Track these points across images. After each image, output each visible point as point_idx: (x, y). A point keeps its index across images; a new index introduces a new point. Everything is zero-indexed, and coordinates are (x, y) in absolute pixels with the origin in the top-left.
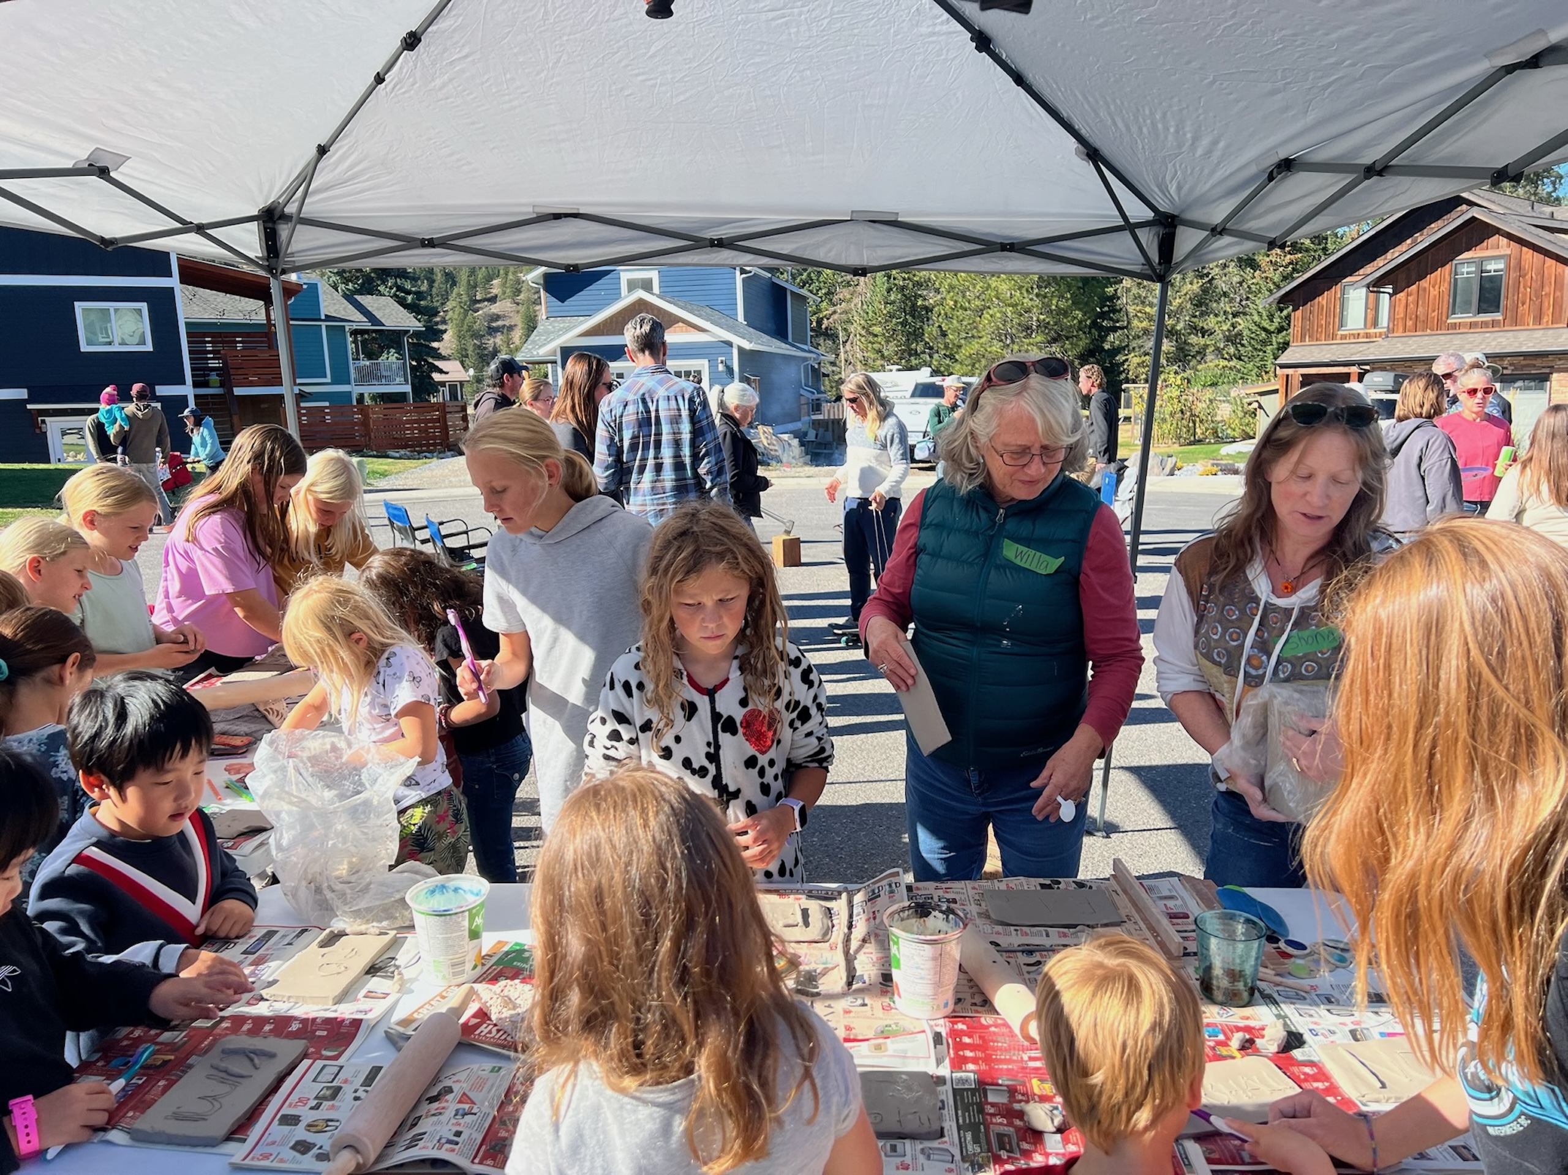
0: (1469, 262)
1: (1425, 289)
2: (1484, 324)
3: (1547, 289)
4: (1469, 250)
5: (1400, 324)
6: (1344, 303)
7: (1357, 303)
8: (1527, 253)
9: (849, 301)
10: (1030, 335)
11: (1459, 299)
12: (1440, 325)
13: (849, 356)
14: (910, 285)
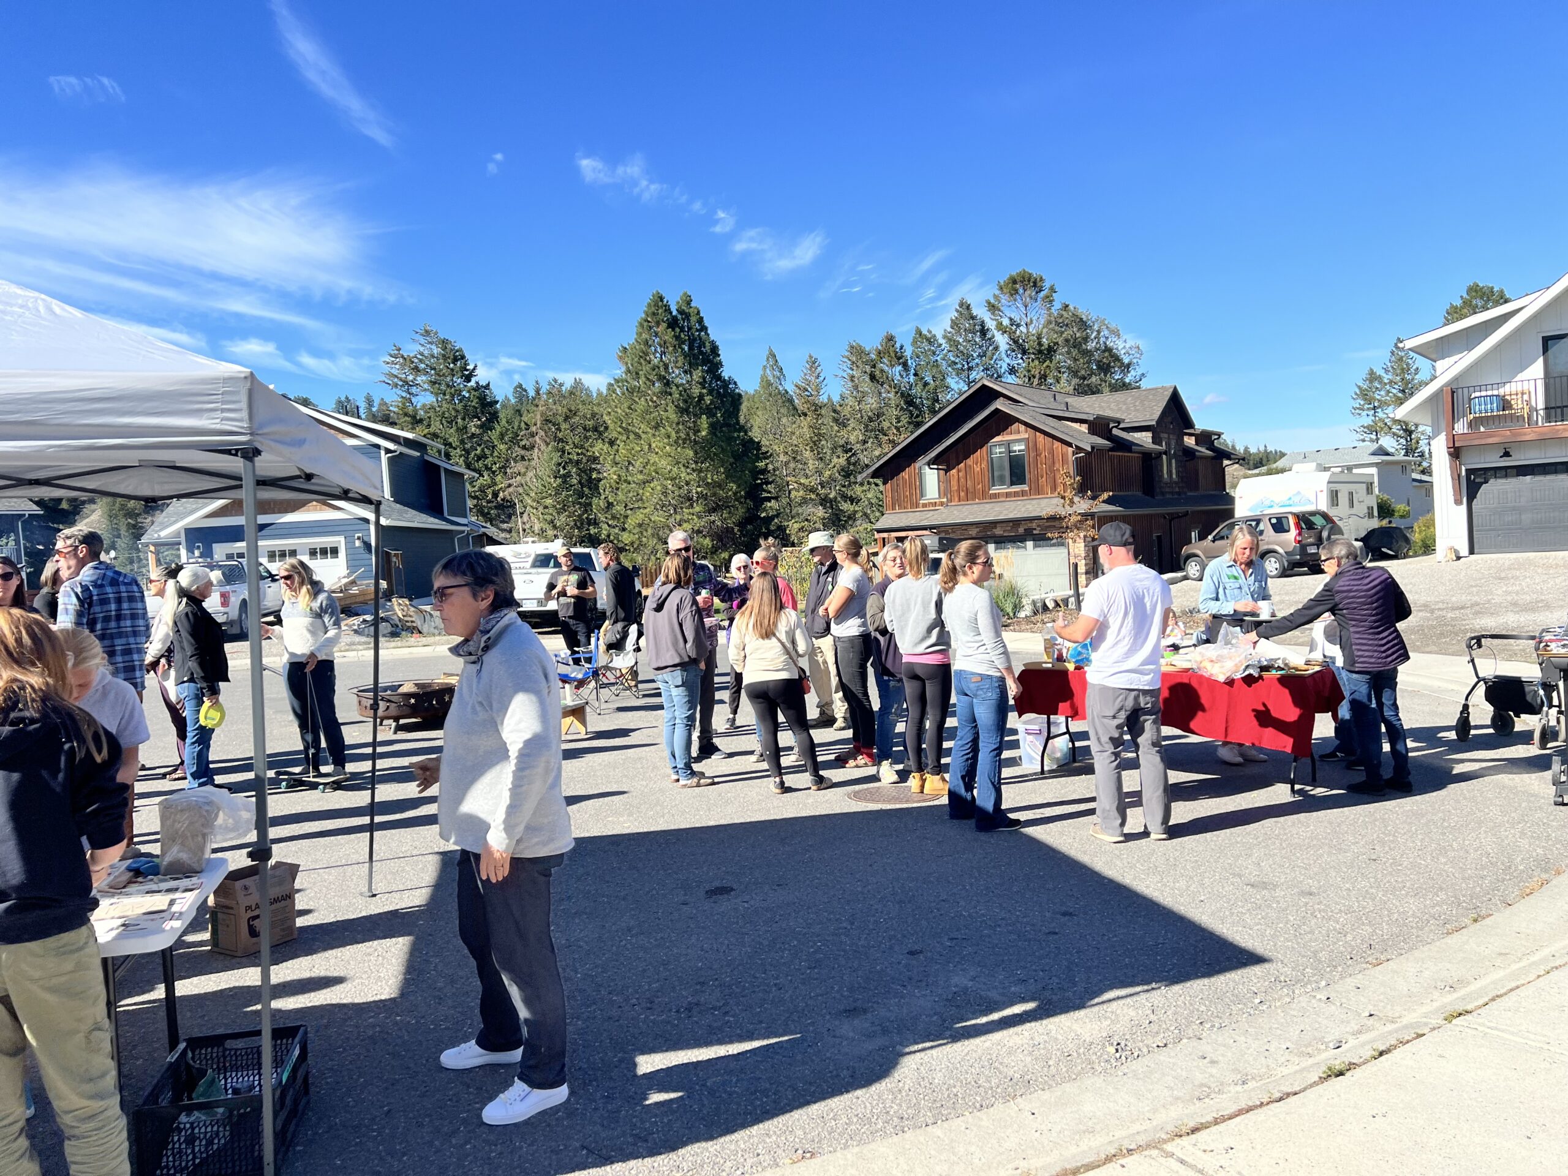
0: (999, 445)
1: (970, 466)
2: (1016, 494)
3: (1057, 465)
4: (999, 435)
5: (955, 496)
6: (921, 476)
7: (931, 477)
8: (1040, 437)
9: (524, 474)
10: (691, 506)
11: (996, 474)
12: (985, 495)
13: (527, 526)
14: (584, 460)
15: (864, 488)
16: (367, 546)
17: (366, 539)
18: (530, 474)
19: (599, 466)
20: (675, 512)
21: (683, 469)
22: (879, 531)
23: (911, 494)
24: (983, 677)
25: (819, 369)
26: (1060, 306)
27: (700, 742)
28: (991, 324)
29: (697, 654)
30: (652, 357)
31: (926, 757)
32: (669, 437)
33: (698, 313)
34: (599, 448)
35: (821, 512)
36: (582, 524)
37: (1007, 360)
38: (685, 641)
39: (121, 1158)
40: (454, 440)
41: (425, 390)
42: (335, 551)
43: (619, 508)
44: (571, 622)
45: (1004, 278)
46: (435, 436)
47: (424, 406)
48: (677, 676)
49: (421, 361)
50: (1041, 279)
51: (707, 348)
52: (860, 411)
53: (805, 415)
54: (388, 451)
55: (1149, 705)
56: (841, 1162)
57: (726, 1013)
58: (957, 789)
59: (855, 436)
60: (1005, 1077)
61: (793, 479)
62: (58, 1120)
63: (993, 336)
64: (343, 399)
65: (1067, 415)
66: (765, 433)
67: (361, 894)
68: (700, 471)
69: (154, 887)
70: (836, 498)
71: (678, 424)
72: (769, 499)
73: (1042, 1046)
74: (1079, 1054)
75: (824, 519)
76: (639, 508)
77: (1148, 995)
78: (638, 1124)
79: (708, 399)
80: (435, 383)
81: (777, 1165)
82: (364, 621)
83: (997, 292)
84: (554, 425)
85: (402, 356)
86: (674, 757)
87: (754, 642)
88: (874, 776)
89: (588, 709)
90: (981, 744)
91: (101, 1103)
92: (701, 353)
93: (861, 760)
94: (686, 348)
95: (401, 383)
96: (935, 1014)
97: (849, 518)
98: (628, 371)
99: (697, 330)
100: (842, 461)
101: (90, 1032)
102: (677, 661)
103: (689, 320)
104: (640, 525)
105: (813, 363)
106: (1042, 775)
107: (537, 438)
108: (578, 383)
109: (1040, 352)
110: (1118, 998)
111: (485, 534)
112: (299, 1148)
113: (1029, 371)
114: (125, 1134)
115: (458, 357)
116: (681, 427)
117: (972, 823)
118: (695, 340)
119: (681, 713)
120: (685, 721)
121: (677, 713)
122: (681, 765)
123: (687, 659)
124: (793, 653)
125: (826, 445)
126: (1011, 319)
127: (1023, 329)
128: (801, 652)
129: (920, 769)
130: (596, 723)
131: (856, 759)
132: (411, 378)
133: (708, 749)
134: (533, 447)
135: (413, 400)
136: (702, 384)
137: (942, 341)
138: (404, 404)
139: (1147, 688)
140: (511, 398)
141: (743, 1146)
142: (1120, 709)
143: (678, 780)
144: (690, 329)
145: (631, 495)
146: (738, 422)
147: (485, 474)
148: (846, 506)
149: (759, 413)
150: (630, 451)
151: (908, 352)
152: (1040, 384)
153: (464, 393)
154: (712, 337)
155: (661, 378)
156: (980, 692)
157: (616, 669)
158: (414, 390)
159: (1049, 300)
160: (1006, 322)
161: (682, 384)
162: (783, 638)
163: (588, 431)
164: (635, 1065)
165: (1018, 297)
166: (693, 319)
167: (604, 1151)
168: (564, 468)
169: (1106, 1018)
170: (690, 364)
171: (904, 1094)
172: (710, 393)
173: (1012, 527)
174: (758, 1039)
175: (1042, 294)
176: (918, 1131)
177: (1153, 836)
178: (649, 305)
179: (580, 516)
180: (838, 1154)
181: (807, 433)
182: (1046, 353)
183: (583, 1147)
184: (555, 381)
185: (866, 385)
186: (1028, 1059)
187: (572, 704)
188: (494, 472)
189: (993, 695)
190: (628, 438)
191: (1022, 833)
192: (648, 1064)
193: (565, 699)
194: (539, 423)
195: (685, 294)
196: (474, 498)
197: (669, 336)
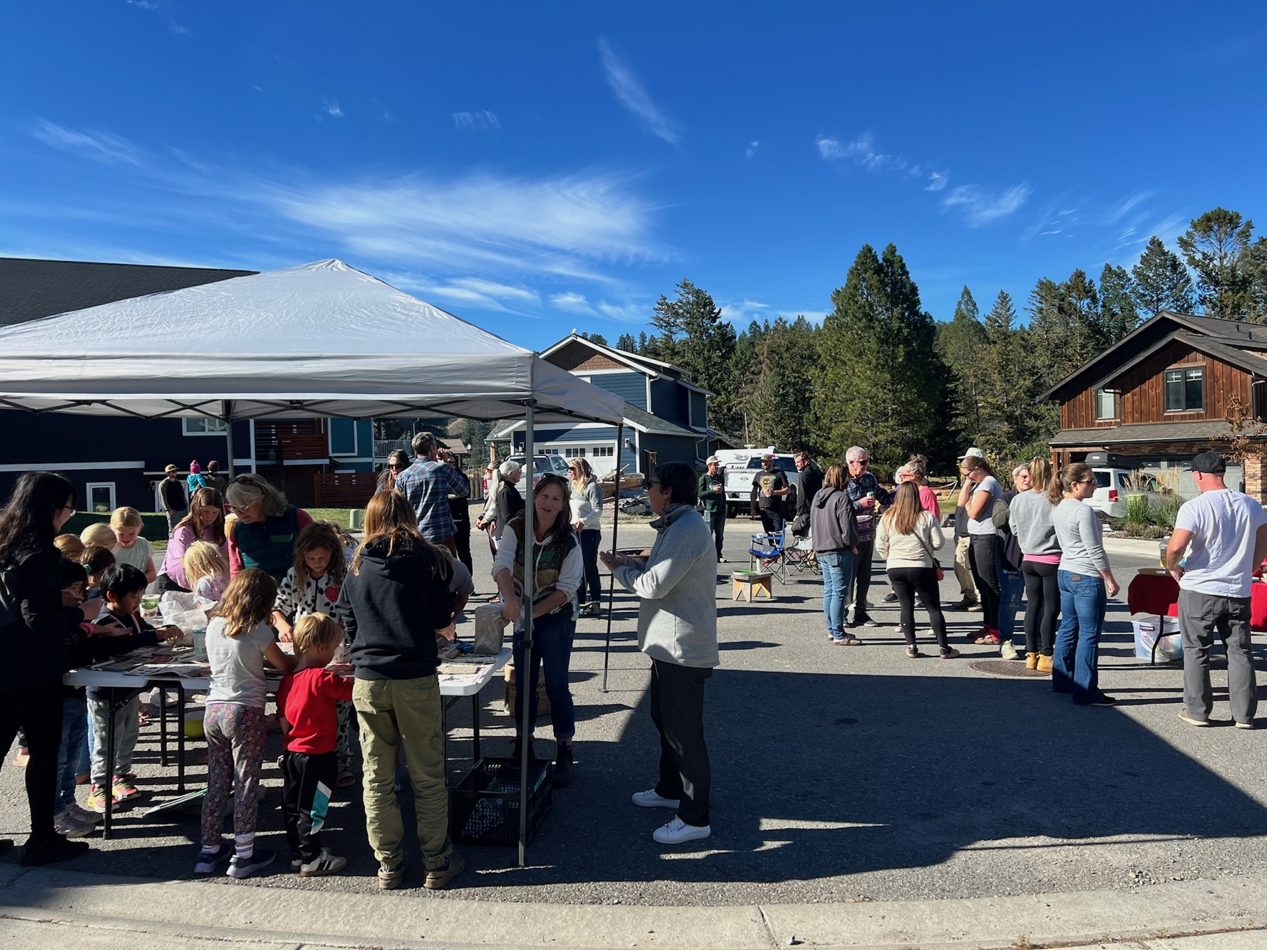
0: (1177, 371)
1: (1145, 391)
2: (1191, 417)
3: (1234, 391)
4: (1175, 362)
5: (1130, 417)
6: (1098, 400)
7: (1108, 400)
8: (1218, 365)
9: (752, 393)
10: (887, 420)
11: (1171, 398)
12: (1159, 417)
13: (752, 434)
14: (800, 382)
15: (1048, 407)
16: (633, 447)
17: (632, 442)
18: (756, 394)
19: (811, 388)
20: (872, 425)
21: (880, 390)
22: (1054, 446)
23: (1087, 415)
24: (1082, 577)
25: (1010, 303)
26: (1257, 241)
27: (856, 612)
28: (1183, 259)
29: (850, 543)
30: (860, 298)
31: (1041, 642)
32: (870, 363)
33: (901, 261)
34: (812, 372)
35: (1006, 427)
36: (795, 433)
37: (1199, 292)
38: (841, 532)
39: (444, 814)
40: (701, 368)
41: (682, 329)
42: (611, 451)
43: (825, 422)
44: (768, 512)
45: (1198, 216)
46: (688, 364)
47: (680, 341)
48: (834, 559)
49: (680, 307)
50: (1238, 216)
51: (907, 290)
52: (1047, 339)
53: (995, 343)
54: (651, 377)
55: (1237, 611)
56: (890, 908)
57: (831, 802)
58: (1060, 668)
59: (1041, 360)
60: (1035, 879)
61: (982, 398)
62: (412, 786)
63: (1185, 270)
64: (625, 336)
65: (1248, 344)
66: (957, 359)
67: (599, 690)
68: (896, 391)
69: (470, 660)
70: (1021, 415)
71: (878, 352)
72: (957, 416)
73: (1073, 863)
74: (1103, 874)
75: (1009, 433)
76: (842, 421)
77: (1180, 842)
78: (753, 859)
79: (905, 332)
80: (689, 324)
81: (844, 901)
82: (627, 502)
83: (1191, 230)
84: (777, 354)
85: (667, 304)
86: (830, 619)
87: (895, 536)
88: (997, 652)
89: (773, 579)
90: (1080, 633)
91: (436, 780)
92: (902, 293)
93: (988, 638)
94: (889, 290)
95: (665, 324)
96: (991, 827)
97: (1034, 433)
98: (839, 310)
99: (899, 275)
100: (1028, 383)
101: (433, 737)
102: (834, 547)
103: (893, 267)
104: (842, 436)
105: (1004, 298)
106: (1152, 666)
107: (763, 366)
108: (801, 320)
109: (1234, 283)
110: (1153, 840)
111: (720, 441)
112: (543, 834)
113: (1221, 301)
114: (446, 801)
115: (708, 303)
116: (880, 355)
117: (1071, 696)
118: (897, 283)
119: (836, 587)
120: (839, 594)
121: (833, 587)
122: (835, 628)
123: (842, 546)
124: (929, 547)
125: (1014, 369)
126: (1204, 254)
127: (1217, 262)
128: (935, 546)
129: (1035, 650)
130: (779, 590)
131: (984, 637)
132: (672, 320)
133: (861, 618)
134: (760, 373)
135: (673, 337)
136: (902, 319)
137: (1131, 276)
138: (666, 340)
139: (1235, 596)
140: (747, 333)
141: (822, 885)
142: (1208, 613)
143: (832, 639)
144: (893, 274)
145: (835, 410)
146: (931, 351)
147: (723, 393)
148: (1031, 423)
149: (953, 342)
150: (836, 375)
151: (1097, 287)
152: (1233, 313)
153: (710, 331)
154: (912, 280)
155: (866, 315)
156: (1079, 590)
157: (800, 551)
158: (674, 329)
159: (1245, 234)
160: (1198, 257)
161: (884, 320)
162: (921, 534)
163: (805, 359)
164: (759, 824)
165: (1212, 234)
166: (896, 266)
167: (727, 871)
168: (783, 389)
169: (1136, 853)
170: (892, 302)
171: (950, 875)
172: (908, 326)
173: (1186, 447)
174: (850, 822)
175: (1238, 230)
176: (954, 900)
177: (1238, 725)
178: (859, 256)
179: (793, 427)
180: (889, 903)
181: (996, 358)
182: (1239, 284)
183: (714, 866)
184: (781, 319)
185: (1054, 316)
186: (1059, 870)
187: (760, 574)
188: (729, 392)
189: (1090, 593)
190: (836, 365)
191: (1115, 709)
192: (768, 824)
193: (756, 570)
194: (765, 353)
195: (891, 245)
196: (714, 412)
197: (875, 280)
